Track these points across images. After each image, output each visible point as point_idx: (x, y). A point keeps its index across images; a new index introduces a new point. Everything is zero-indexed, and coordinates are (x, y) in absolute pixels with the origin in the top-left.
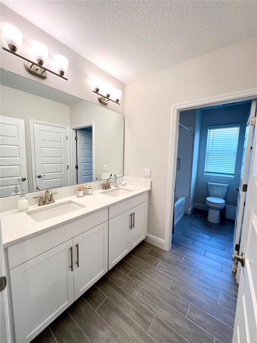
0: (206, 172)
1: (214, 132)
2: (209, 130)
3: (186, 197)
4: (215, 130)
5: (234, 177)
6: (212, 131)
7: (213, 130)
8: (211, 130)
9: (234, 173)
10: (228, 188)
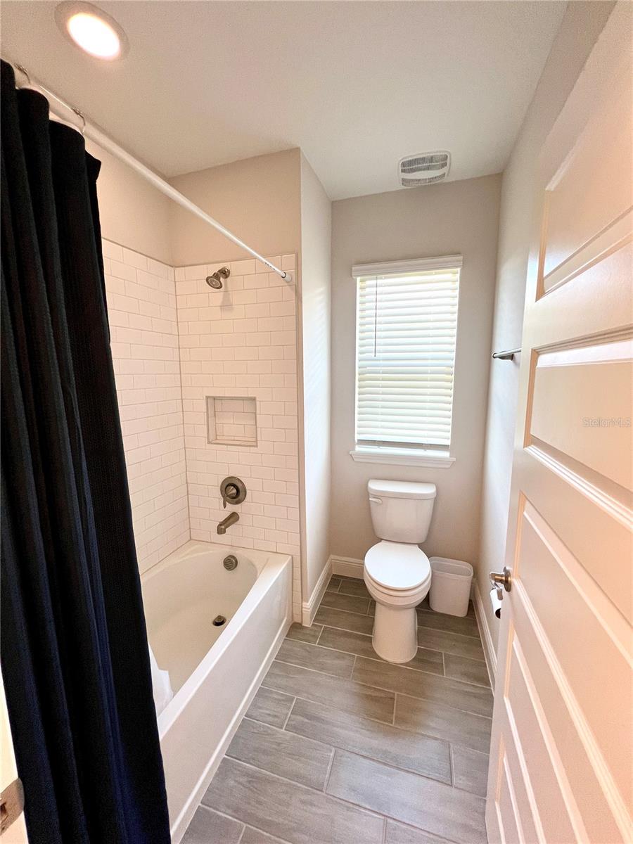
0: (362, 442)
1: (379, 289)
2: (359, 279)
3: (290, 557)
4: (380, 282)
5: (451, 456)
6: (370, 286)
7: (373, 282)
8: (368, 283)
9: (448, 442)
10: (436, 500)
